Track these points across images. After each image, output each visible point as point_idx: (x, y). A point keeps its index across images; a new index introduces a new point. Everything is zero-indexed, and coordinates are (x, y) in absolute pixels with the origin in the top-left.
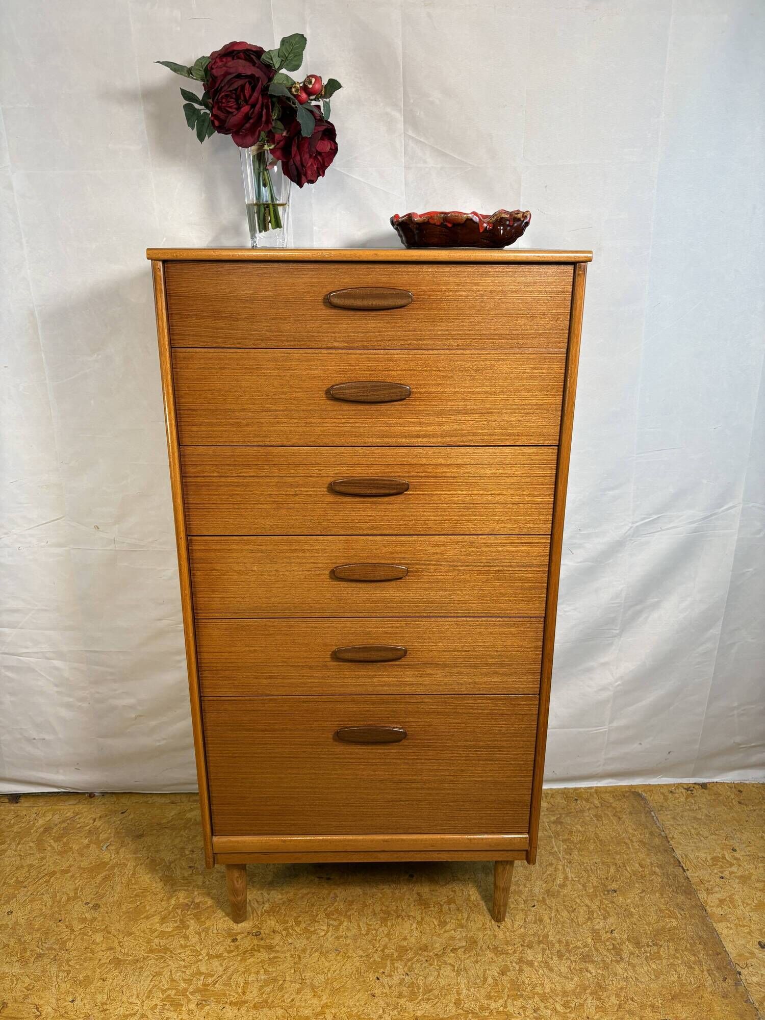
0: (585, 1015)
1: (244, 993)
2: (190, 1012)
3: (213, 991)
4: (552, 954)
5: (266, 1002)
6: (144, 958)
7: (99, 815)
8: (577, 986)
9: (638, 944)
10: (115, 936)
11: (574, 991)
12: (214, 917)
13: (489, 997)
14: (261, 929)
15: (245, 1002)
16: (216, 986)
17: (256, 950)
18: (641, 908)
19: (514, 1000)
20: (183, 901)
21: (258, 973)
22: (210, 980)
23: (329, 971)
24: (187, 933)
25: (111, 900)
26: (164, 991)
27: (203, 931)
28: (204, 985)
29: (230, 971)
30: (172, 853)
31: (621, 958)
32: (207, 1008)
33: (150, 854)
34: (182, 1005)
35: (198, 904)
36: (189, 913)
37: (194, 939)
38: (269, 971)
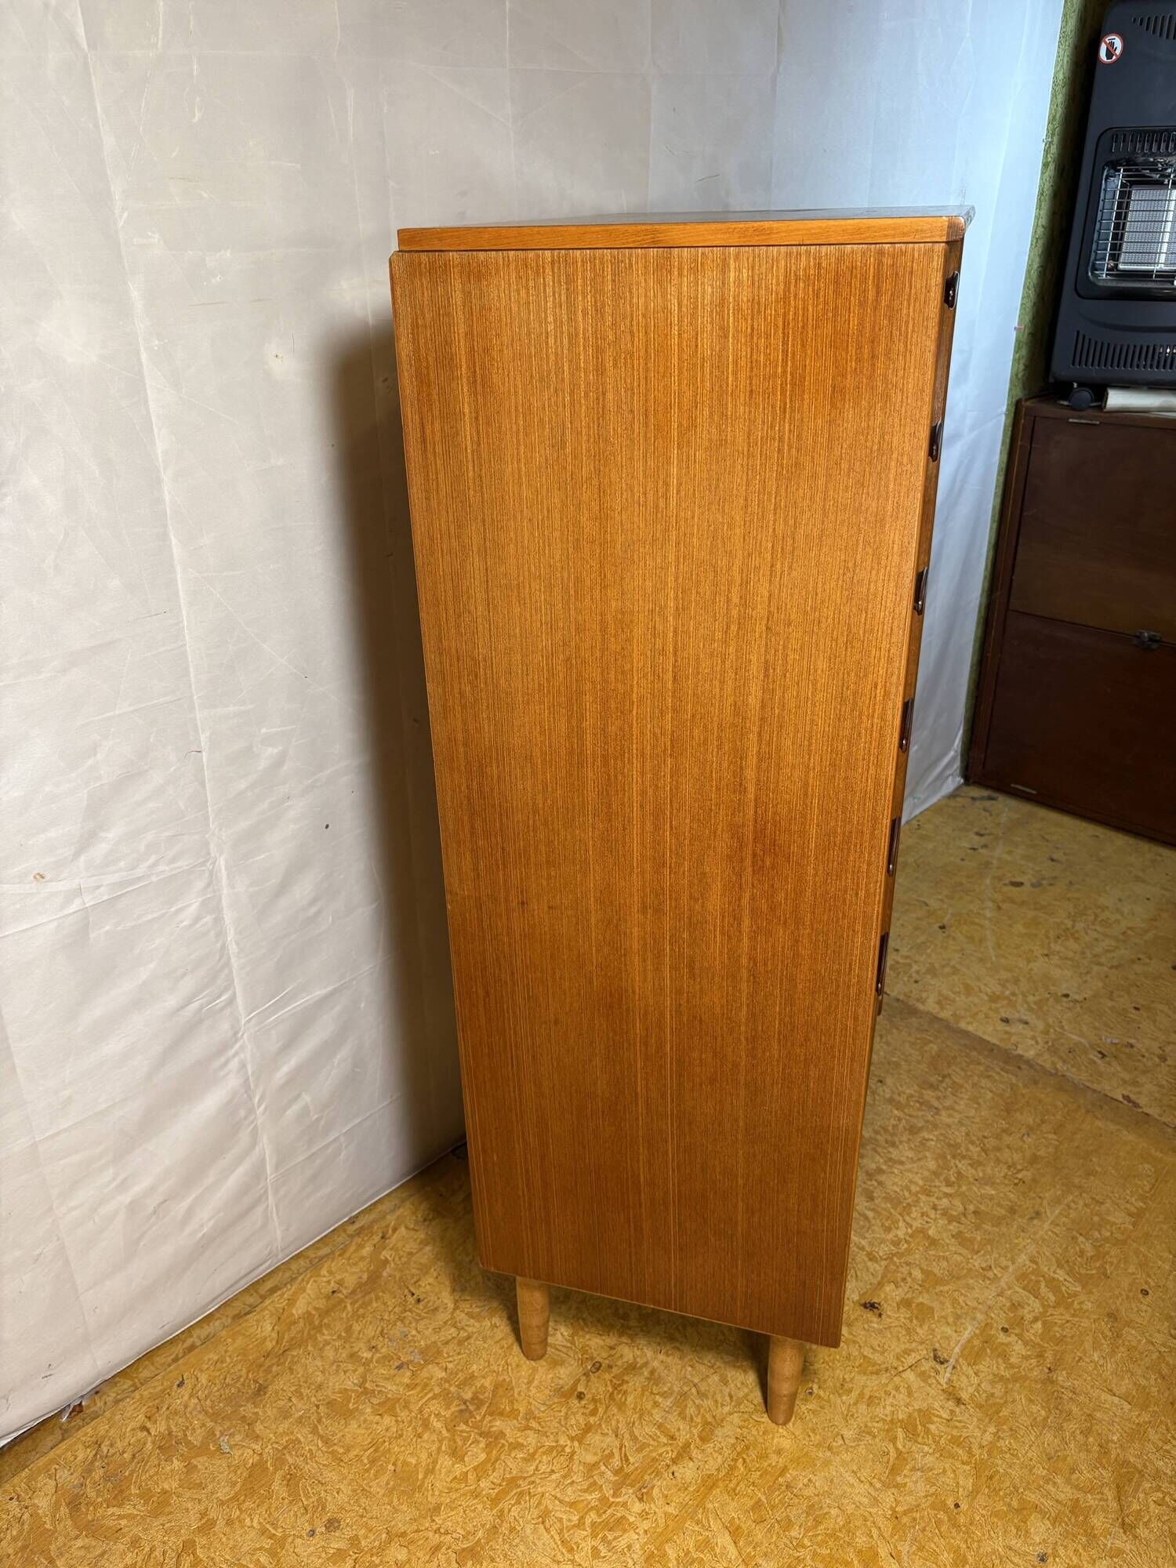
0: (971, 1180)
1: (672, 1438)
2: (644, 1515)
3: (636, 1469)
4: (885, 1148)
5: (706, 1423)
6: (501, 1515)
7: (141, 1417)
8: (936, 1159)
9: (932, 1087)
10: (418, 1531)
11: (939, 1166)
12: (519, 1394)
13: (888, 1230)
14: (592, 1358)
15: (687, 1445)
16: (632, 1460)
17: (620, 1385)
18: (898, 1052)
19: (908, 1214)
20: (450, 1412)
21: (656, 1404)
22: (616, 1462)
23: (724, 1335)
24: (511, 1440)
25: (342, 1498)
26: (580, 1525)
27: (528, 1420)
28: (616, 1473)
29: (623, 1429)
30: (345, 1372)
31: (936, 1108)
32: (656, 1491)
33: (313, 1399)
34: (624, 1517)
35: (475, 1398)
36: (478, 1418)
37: (531, 1439)
38: (666, 1392)
